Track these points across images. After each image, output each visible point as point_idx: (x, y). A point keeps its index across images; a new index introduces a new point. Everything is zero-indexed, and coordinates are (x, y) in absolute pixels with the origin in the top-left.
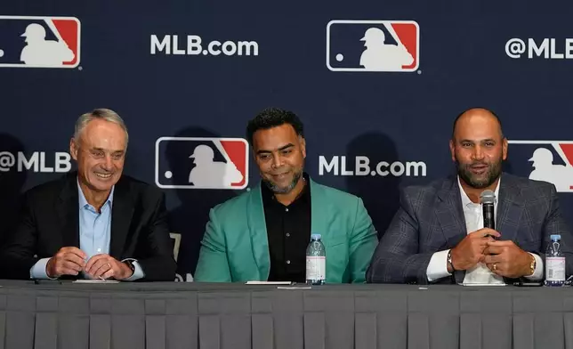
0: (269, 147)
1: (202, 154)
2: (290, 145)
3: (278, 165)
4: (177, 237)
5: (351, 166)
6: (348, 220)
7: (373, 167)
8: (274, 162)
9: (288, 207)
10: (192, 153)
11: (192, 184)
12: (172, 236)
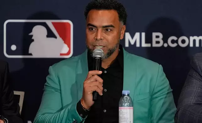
0: (96, 23)
1: (38, 32)
2: (111, 26)
3: (99, 37)
4: (21, 94)
5: (149, 40)
6: (151, 80)
7: (165, 40)
8: (97, 35)
9: (106, 70)
10: (31, 31)
11: (31, 54)
12: (16, 93)
